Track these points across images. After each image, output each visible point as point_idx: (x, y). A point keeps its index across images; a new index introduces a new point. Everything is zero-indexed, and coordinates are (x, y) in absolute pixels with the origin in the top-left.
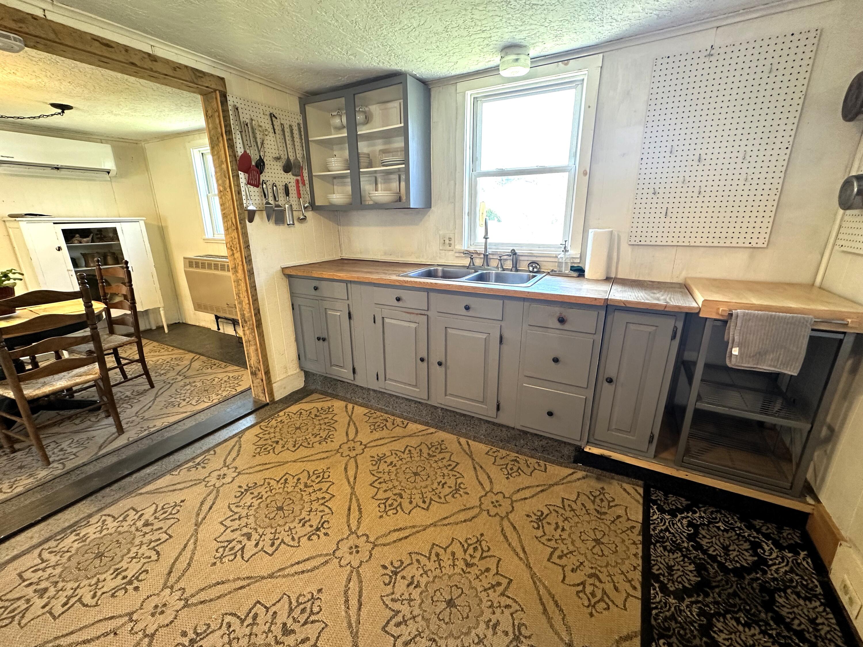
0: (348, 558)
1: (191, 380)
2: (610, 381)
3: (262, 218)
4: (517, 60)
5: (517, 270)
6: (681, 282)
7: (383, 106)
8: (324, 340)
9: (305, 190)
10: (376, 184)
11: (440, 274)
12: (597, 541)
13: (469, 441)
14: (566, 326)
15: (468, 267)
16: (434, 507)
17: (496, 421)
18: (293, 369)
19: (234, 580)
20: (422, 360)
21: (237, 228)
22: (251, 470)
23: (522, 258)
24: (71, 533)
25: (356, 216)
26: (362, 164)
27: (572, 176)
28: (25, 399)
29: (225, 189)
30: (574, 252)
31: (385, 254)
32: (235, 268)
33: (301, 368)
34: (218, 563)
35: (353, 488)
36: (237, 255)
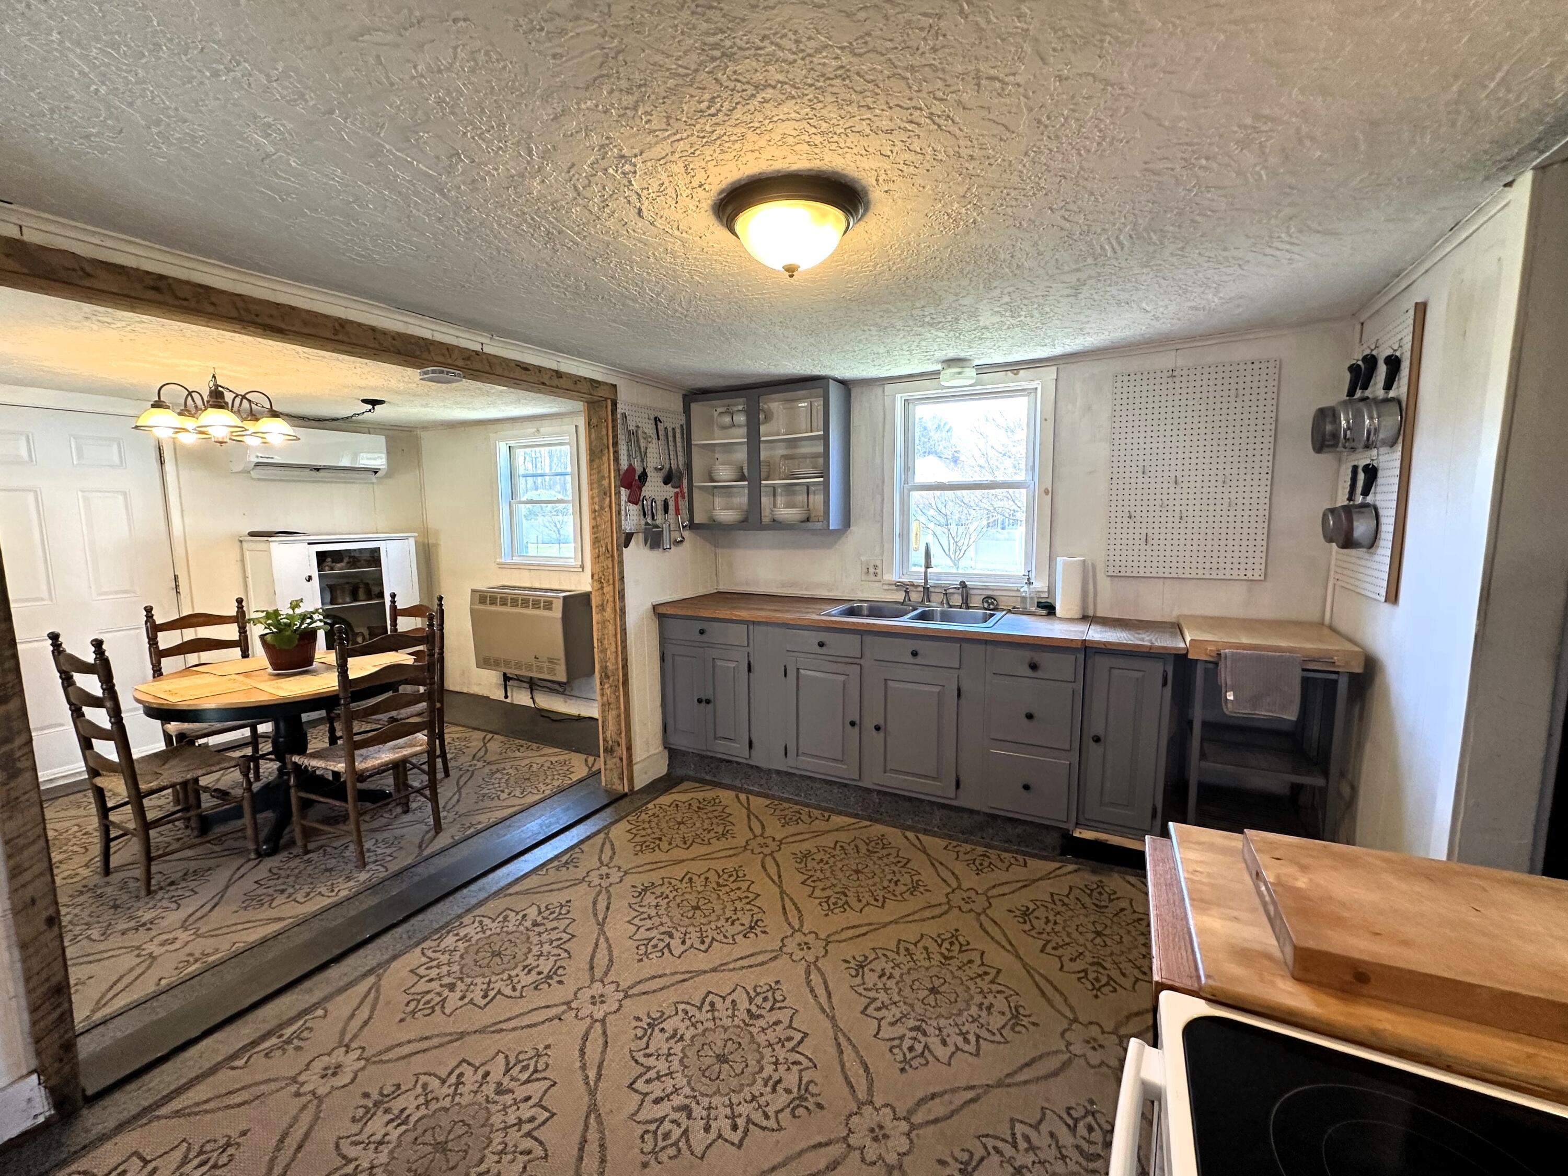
0: (798, 955)
1: (500, 767)
2: (1097, 740)
3: (637, 544)
4: (960, 373)
5: (968, 607)
6: (1174, 620)
7: (788, 405)
8: (708, 702)
9: (684, 504)
10: (774, 495)
11: (865, 612)
12: (1098, 934)
13: (920, 836)
14: (1039, 674)
15: (902, 604)
16: (890, 904)
17: (954, 803)
18: (656, 747)
19: (673, 974)
20: (853, 724)
21: (613, 556)
22: (640, 869)
23: (972, 592)
24: (448, 933)
25: (741, 535)
26: (763, 474)
27: (1031, 493)
28: (356, 773)
29: (602, 508)
30: (1040, 585)
31: (783, 586)
32: (602, 605)
33: (667, 746)
34: (645, 959)
35: (780, 887)
36: (608, 589)
